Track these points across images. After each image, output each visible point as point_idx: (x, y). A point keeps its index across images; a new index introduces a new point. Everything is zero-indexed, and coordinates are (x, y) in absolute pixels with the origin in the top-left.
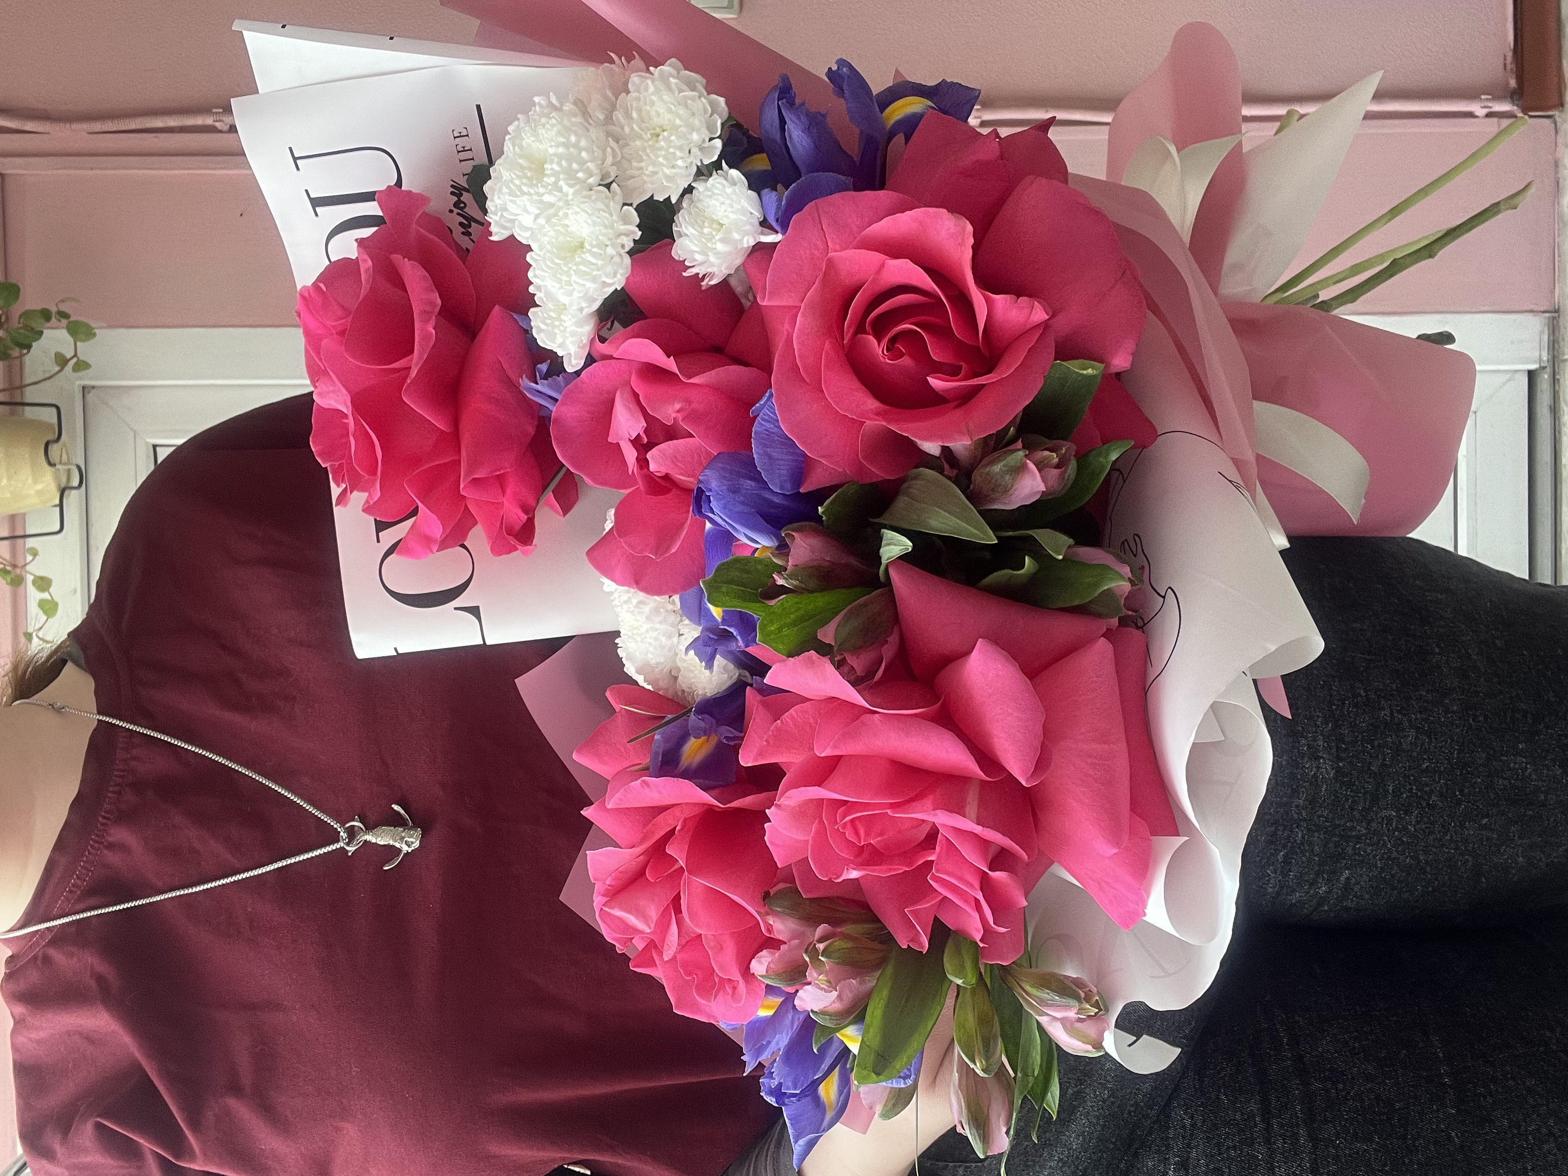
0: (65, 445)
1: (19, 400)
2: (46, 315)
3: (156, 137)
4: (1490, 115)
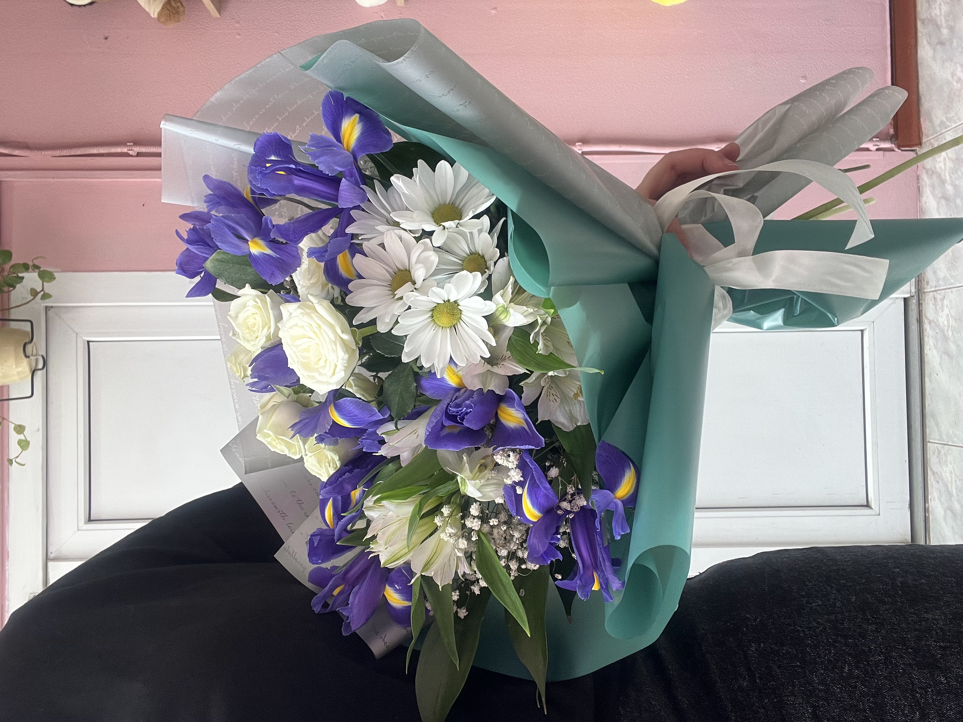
0: (35, 343)
1: (7, 318)
2: (26, 267)
3: (92, 159)
4: (878, 150)
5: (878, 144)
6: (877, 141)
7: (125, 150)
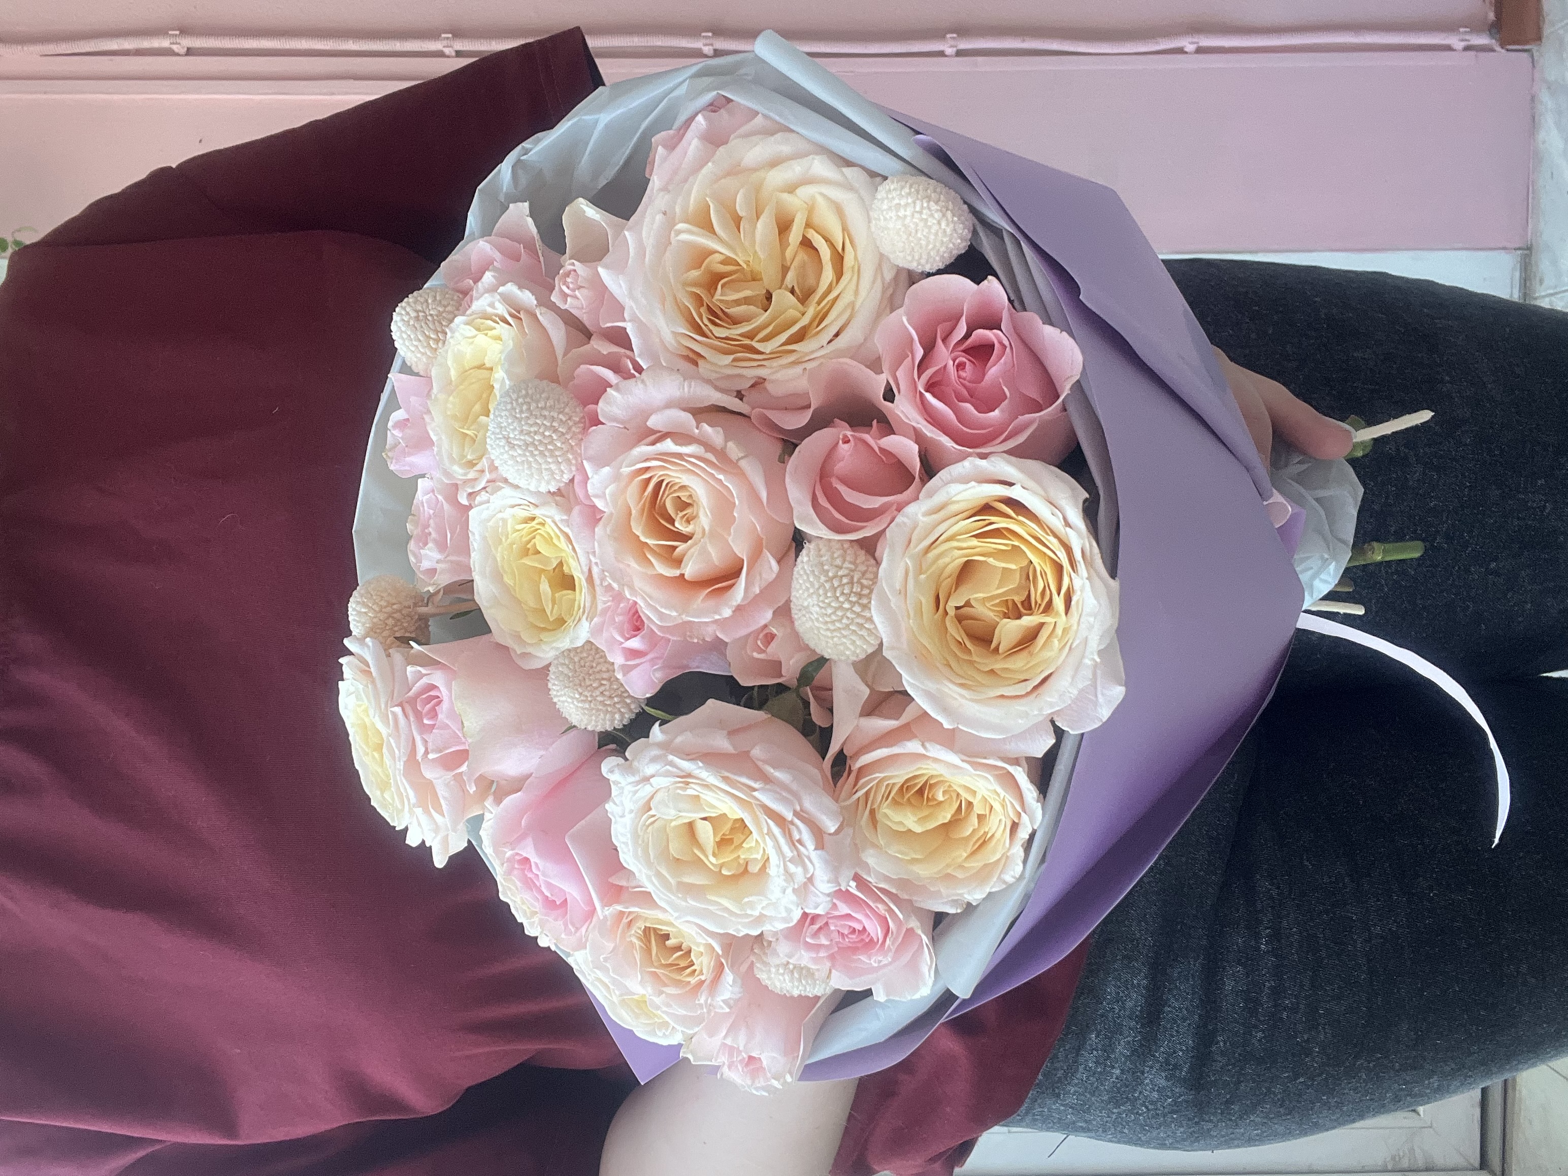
2: (3, 245)
3: (111, 60)
4: (1467, 48)
5: (1467, 37)
6: (1466, 32)
7: (165, 43)
